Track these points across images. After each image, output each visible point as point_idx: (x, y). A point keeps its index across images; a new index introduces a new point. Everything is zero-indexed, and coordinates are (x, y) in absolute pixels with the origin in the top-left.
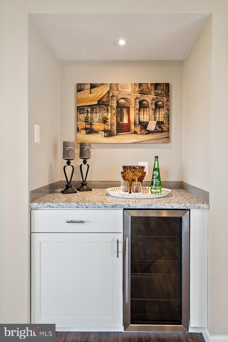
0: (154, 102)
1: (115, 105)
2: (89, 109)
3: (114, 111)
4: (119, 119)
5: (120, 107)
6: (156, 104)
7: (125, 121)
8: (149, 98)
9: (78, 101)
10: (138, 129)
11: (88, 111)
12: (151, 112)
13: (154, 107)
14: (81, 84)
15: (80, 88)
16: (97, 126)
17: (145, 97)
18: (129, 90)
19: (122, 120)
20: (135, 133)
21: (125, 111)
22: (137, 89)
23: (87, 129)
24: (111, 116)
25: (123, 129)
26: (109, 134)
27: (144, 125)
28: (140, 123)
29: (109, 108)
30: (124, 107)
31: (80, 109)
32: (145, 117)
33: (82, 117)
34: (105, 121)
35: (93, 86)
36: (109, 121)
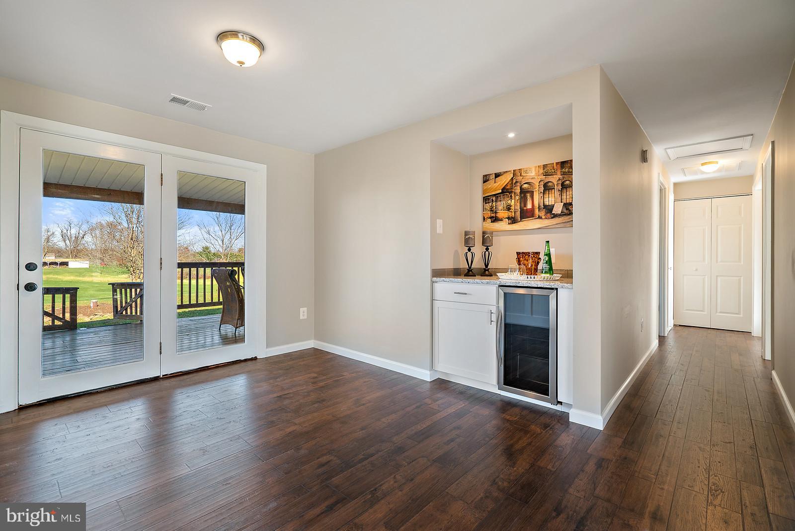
0: (560, 182)
1: (518, 191)
2: (494, 198)
3: (517, 198)
4: (523, 205)
5: (523, 192)
6: (562, 185)
7: (529, 206)
8: (554, 179)
9: (484, 191)
10: (542, 214)
11: (492, 200)
12: (557, 194)
13: (560, 187)
14: (486, 175)
15: (486, 179)
16: (502, 214)
17: (550, 179)
18: (533, 173)
19: (525, 205)
20: (540, 217)
21: (528, 195)
22: (541, 171)
23: (493, 217)
24: (515, 203)
25: (526, 214)
26: (513, 220)
27: (549, 209)
28: (545, 206)
29: (513, 195)
30: (528, 192)
31: (486, 200)
32: (550, 200)
33: (488, 206)
34: (509, 208)
35: (497, 175)
36: (513, 208)
